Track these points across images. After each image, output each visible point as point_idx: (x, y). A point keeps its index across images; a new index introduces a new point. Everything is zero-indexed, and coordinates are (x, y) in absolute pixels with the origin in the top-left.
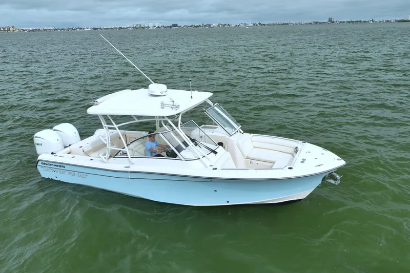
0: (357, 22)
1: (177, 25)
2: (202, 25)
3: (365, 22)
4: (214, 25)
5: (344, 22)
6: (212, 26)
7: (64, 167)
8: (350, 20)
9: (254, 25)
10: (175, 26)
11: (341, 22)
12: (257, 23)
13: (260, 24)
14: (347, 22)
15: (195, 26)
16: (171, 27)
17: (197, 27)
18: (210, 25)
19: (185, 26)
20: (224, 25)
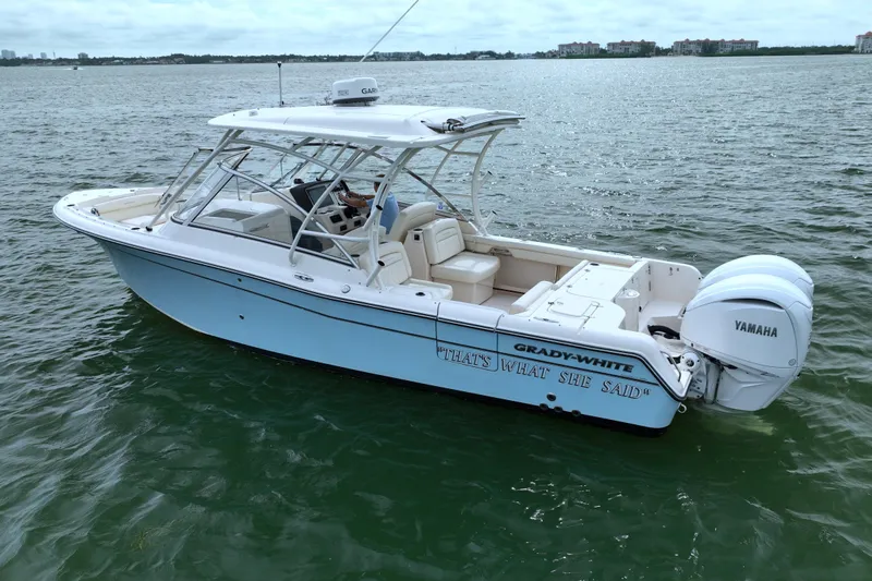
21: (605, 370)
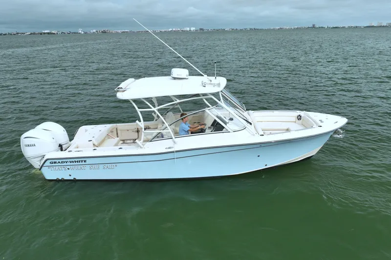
7: (85, 161)
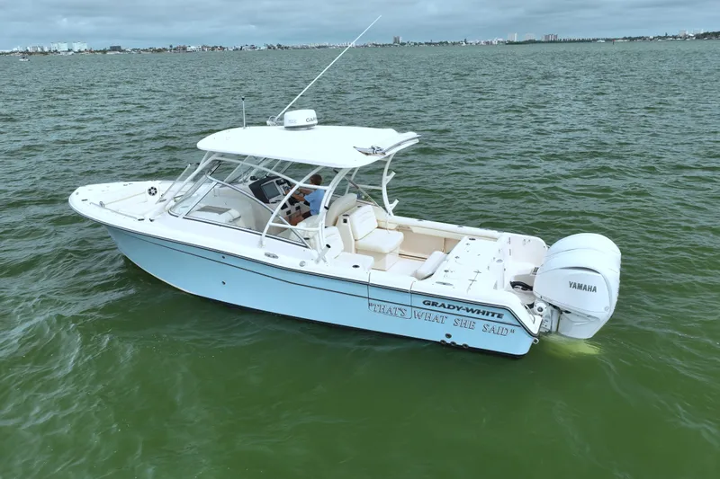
0: (441, 43)
1: (119, 47)
2: (169, 48)
3: (454, 44)
4: (193, 47)
5: (420, 44)
6: (189, 50)
8: (430, 41)
9: (269, 48)
10: (114, 50)
11: (415, 44)
12: (275, 45)
13: (279, 46)
14: (426, 43)
15: (155, 50)
16: (104, 52)
17: (159, 51)
18: (184, 49)
19: (134, 50)
20: (213, 49)
21: (485, 317)
